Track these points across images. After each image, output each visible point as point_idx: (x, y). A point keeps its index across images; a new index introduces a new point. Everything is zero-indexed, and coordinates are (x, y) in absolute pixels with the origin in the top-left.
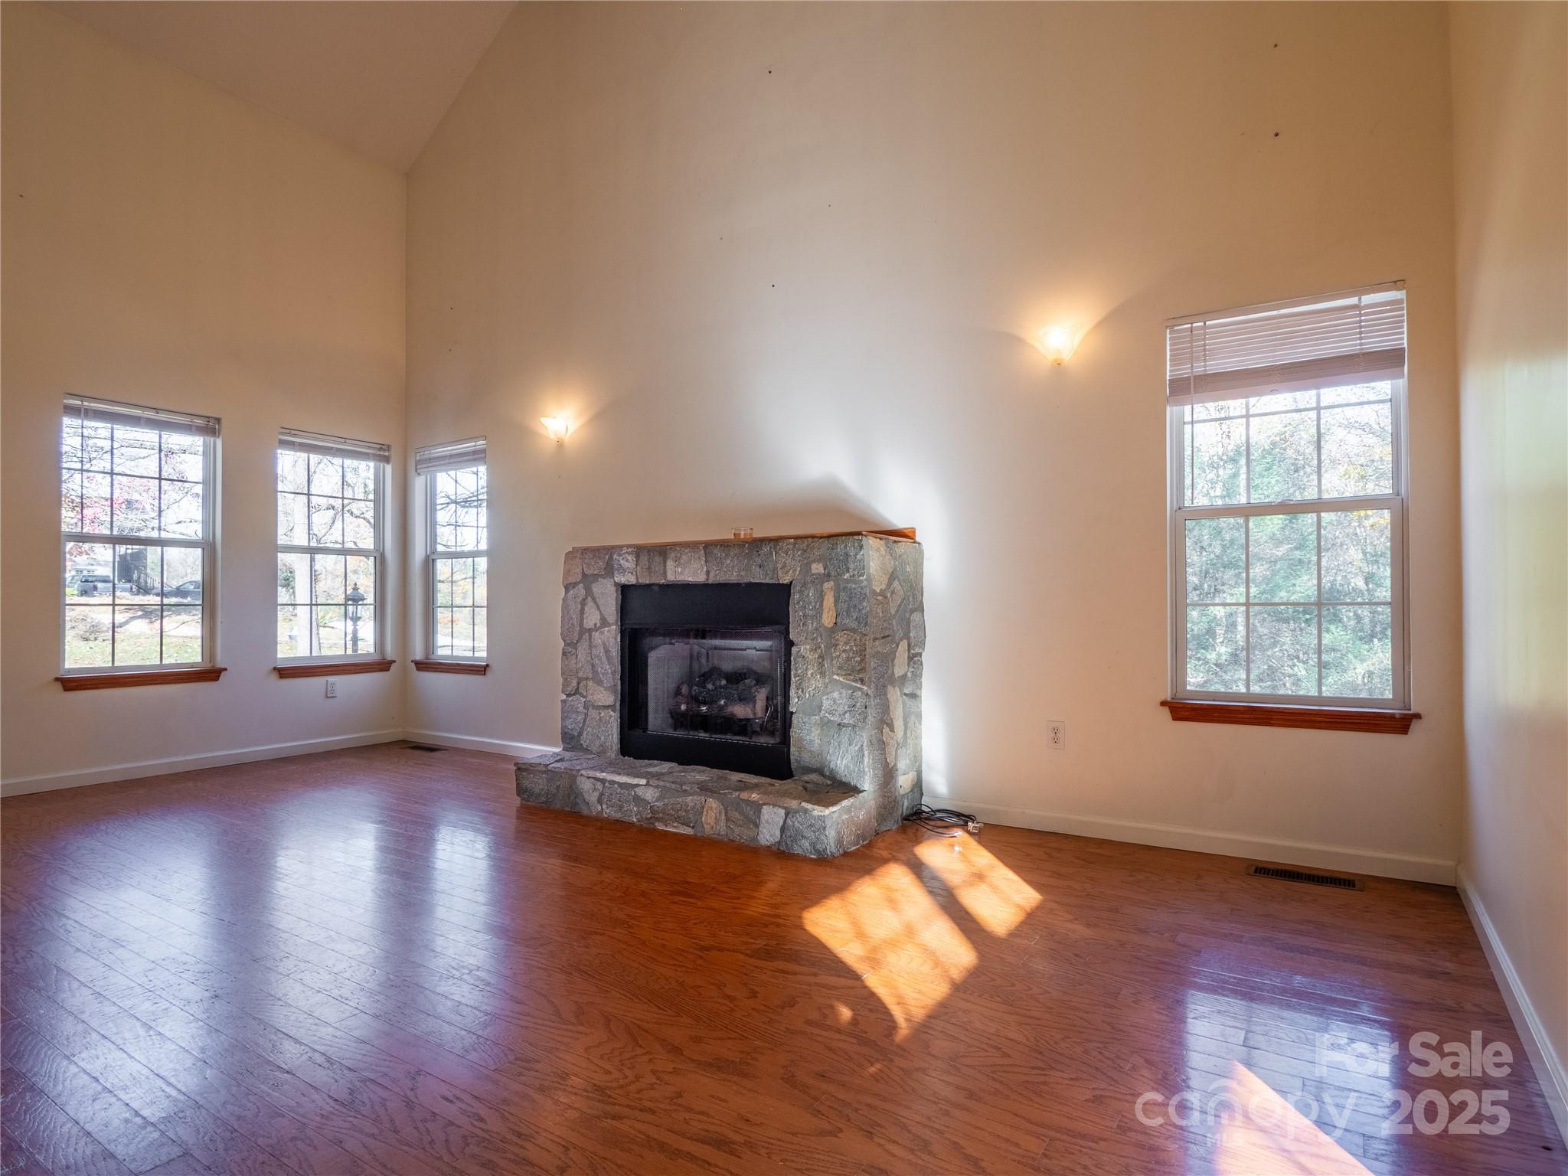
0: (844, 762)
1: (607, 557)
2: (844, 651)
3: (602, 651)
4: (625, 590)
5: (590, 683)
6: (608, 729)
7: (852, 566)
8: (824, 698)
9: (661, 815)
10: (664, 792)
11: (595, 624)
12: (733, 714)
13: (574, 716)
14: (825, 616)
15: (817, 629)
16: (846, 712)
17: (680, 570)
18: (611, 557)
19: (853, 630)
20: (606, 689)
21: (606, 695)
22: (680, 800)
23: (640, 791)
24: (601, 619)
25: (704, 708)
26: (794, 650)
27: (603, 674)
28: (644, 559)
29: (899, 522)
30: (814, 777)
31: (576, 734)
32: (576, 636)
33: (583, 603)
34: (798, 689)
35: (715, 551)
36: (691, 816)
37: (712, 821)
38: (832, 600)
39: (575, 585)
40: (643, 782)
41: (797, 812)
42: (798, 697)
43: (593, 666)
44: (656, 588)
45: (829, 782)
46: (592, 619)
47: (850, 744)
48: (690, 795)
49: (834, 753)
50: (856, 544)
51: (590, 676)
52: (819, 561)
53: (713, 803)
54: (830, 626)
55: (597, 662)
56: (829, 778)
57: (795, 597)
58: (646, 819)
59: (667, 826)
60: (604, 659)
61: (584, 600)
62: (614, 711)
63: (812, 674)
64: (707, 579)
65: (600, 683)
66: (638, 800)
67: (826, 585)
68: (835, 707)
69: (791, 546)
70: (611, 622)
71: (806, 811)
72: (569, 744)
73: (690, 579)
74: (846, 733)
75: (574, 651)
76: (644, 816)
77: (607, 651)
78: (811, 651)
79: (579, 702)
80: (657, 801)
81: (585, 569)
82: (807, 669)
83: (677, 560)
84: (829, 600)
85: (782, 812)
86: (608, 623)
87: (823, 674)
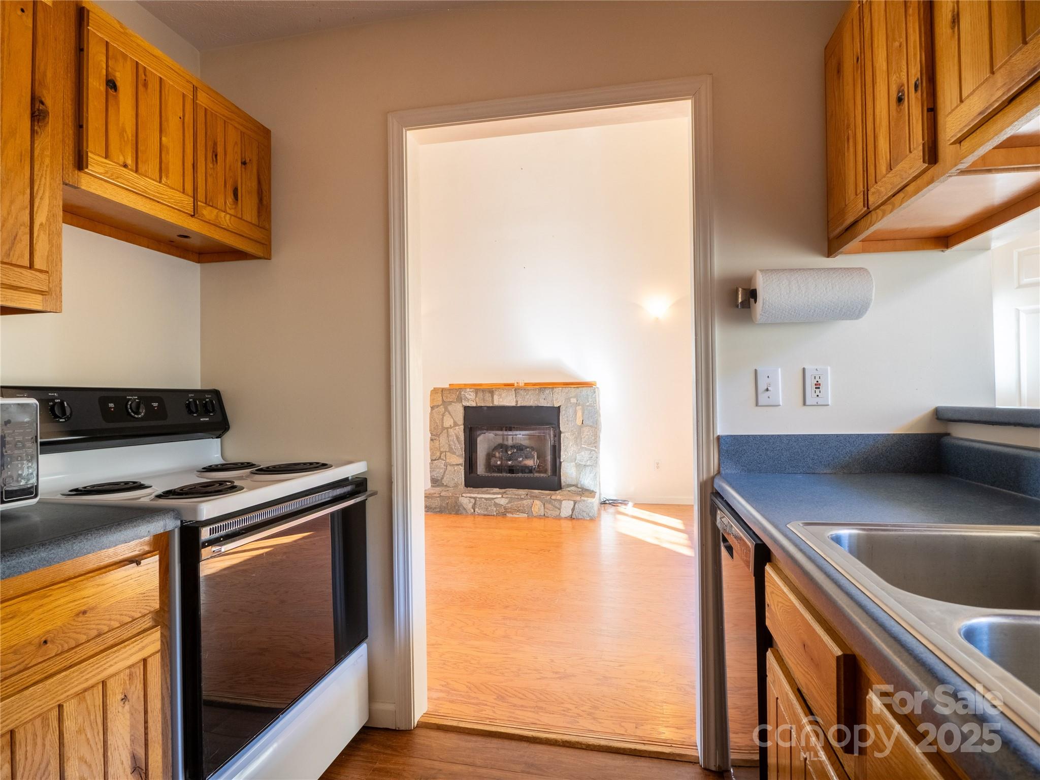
0: (588, 481)
1: (458, 393)
2: (587, 435)
3: (455, 437)
4: (466, 408)
5: (448, 454)
6: (459, 474)
7: (590, 400)
8: (578, 455)
9: (510, 510)
10: (511, 500)
11: (451, 425)
12: (525, 464)
13: (438, 470)
14: (577, 421)
15: (573, 426)
16: (588, 460)
17: (501, 400)
18: (460, 393)
19: (591, 426)
20: (458, 456)
21: (458, 459)
22: (520, 502)
23: (497, 501)
24: (454, 422)
25: (510, 463)
26: (562, 435)
27: (456, 449)
28: (480, 394)
29: (587, 379)
30: (573, 488)
31: (439, 479)
32: (439, 431)
33: (443, 415)
34: (565, 451)
35: (521, 392)
36: (525, 508)
37: (537, 510)
38: (581, 414)
39: (438, 406)
40: (500, 496)
41: (580, 501)
42: (565, 455)
43: (449, 445)
44: (485, 408)
45: (580, 490)
46: (448, 422)
47: (590, 473)
48: (525, 500)
49: (583, 477)
50: (592, 391)
51: (448, 450)
52: (574, 397)
53: (537, 502)
54: (580, 425)
55: (452, 443)
56: (581, 488)
57: (562, 413)
58: (502, 513)
59: (513, 515)
60: (456, 442)
61: (444, 413)
62: (462, 466)
63: (572, 445)
64: (516, 405)
65: (454, 453)
66: (496, 505)
67: (578, 408)
68: (583, 458)
69: (560, 391)
70: (459, 424)
71: (584, 501)
72: (435, 484)
73: (507, 404)
74: (588, 469)
75: (438, 438)
76: (501, 512)
77: (458, 438)
78: (571, 435)
79: (441, 464)
80: (507, 504)
81: (444, 399)
82: (569, 443)
83: (500, 395)
84: (579, 414)
85: (572, 503)
86: (458, 424)
87: (577, 445)
